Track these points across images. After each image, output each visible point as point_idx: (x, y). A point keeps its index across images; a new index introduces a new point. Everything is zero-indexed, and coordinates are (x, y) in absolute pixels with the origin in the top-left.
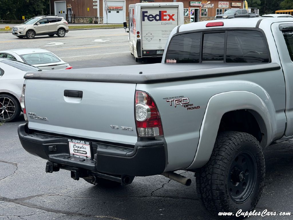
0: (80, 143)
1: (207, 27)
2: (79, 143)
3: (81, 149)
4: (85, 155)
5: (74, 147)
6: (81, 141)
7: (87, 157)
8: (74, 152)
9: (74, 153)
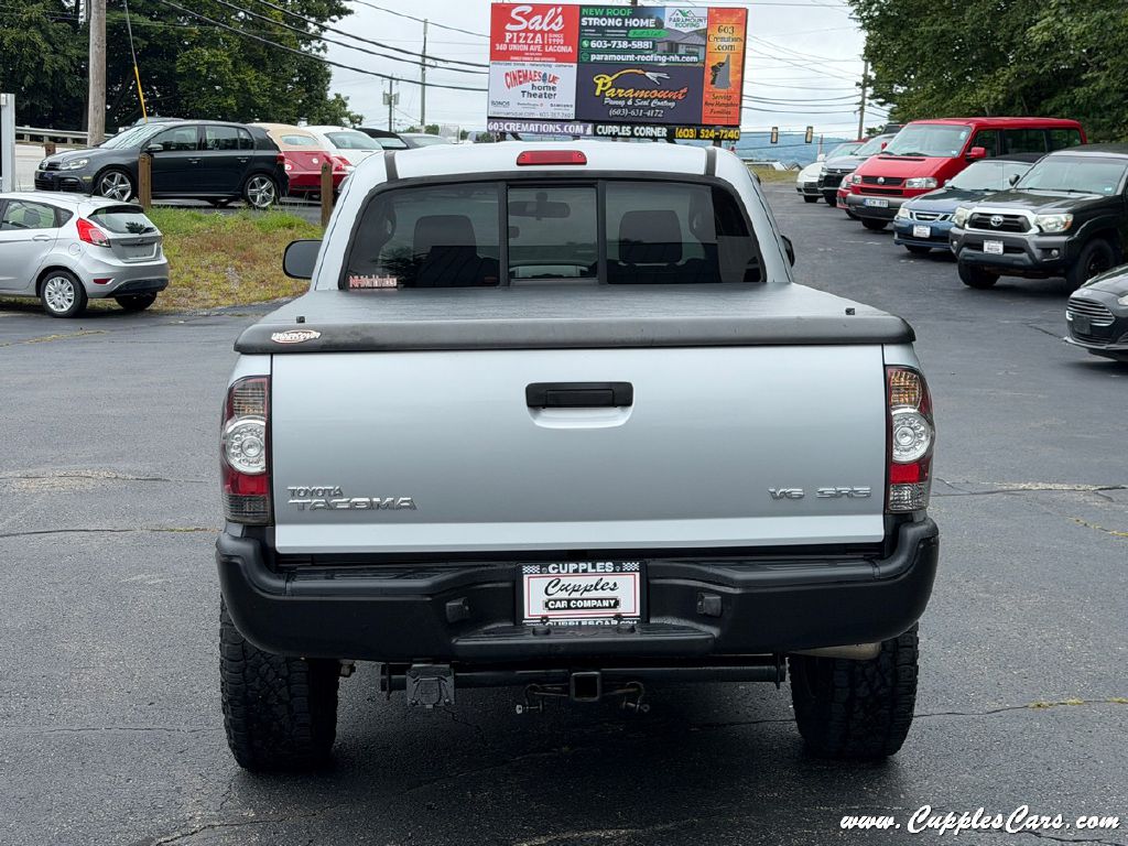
0: (590, 570)
1: (518, 164)
2: (585, 571)
3: (586, 595)
4: (612, 612)
5: (550, 590)
6: (599, 565)
7: (618, 617)
8: (550, 609)
9: (545, 612)
